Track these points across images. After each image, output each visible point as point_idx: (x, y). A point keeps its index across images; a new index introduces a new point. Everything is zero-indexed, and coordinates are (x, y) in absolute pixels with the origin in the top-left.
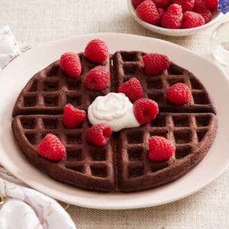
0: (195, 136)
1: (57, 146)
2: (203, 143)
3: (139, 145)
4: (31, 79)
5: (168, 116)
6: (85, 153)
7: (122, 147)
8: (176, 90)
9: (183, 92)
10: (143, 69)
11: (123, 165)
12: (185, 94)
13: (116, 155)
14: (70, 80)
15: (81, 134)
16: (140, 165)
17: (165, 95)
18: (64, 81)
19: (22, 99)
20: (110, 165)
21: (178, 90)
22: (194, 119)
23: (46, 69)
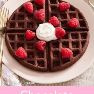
0: (81, 45)
1: (23, 54)
2: (84, 48)
3: (57, 49)
4: (13, 14)
5: (69, 33)
6: (35, 53)
7: (50, 51)
8: (73, 23)
9: (76, 24)
10: (59, 8)
11: (51, 60)
12: (77, 24)
13: (48, 53)
14: (28, 14)
15: (33, 43)
16: (58, 60)
17: (68, 22)
18: (26, 15)
19: (9, 24)
20: (46, 60)
21: (74, 23)
22: (80, 35)
23: (19, 8)
